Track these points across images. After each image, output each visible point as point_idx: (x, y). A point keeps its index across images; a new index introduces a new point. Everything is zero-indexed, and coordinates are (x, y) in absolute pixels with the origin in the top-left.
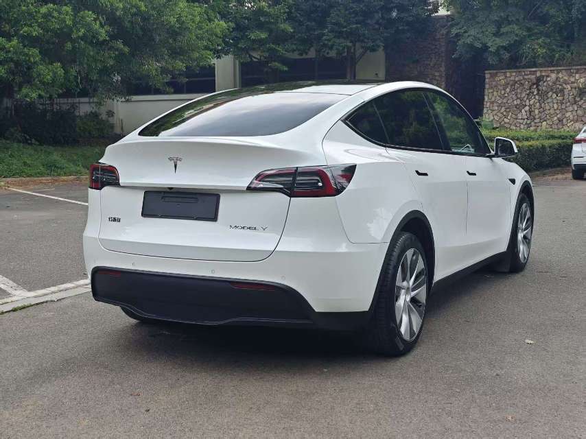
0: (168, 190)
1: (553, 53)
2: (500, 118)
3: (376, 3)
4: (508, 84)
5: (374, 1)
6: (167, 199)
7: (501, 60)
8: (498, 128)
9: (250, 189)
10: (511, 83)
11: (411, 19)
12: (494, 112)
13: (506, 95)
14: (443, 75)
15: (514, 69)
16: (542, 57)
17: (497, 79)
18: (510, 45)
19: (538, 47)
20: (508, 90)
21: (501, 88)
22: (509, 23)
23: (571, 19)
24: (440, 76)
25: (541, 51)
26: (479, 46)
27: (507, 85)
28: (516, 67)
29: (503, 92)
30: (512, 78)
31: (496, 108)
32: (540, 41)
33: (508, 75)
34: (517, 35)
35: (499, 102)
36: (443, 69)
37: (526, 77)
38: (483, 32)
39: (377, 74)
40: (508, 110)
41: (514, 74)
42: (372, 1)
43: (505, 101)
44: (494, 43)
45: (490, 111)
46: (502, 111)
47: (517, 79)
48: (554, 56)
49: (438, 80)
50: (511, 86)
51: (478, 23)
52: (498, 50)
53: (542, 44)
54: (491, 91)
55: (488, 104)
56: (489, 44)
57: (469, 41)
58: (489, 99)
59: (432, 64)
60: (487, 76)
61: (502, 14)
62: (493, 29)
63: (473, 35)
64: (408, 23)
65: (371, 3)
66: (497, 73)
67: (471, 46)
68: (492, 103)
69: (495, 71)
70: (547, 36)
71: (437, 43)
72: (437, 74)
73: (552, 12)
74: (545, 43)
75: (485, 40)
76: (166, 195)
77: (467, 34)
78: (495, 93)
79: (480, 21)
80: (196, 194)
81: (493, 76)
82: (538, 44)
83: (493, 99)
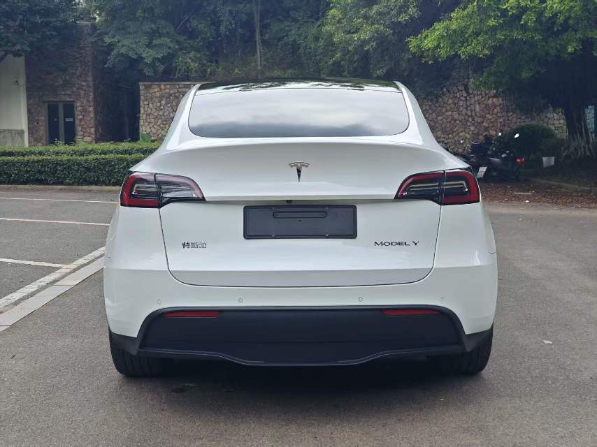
0: (287, 204)
1: (205, 68)
2: (158, 130)
3: (19, 4)
4: (163, 96)
5: (18, 2)
6: (280, 215)
7: (156, 72)
8: (156, 140)
9: (399, 198)
10: (166, 95)
11: (58, 24)
12: (151, 125)
13: (162, 107)
14: (91, 85)
15: (168, 81)
16: (195, 71)
17: (152, 91)
18: (163, 58)
19: (189, 60)
20: (163, 102)
21: (157, 100)
22: (161, 35)
23: (219, 35)
24: (88, 86)
25: (194, 65)
26: (135, 57)
27: (161, 97)
28: (171, 80)
29: (158, 104)
30: (167, 91)
31: (153, 120)
32: (192, 55)
33: (163, 87)
34: (169, 48)
35: (156, 114)
36: (90, 79)
37: (180, 90)
38: (136, 42)
39: (17, 82)
40: (165, 123)
41: (168, 87)
42: (16, 1)
43: (161, 113)
44: (149, 55)
45: (146, 124)
46: (158, 124)
47: (172, 92)
48: (205, 71)
49: (85, 91)
50: (166, 99)
51: (130, 33)
52: (153, 62)
53: (193, 58)
54: (146, 103)
55: (145, 116)
56: (144, 55)
57: (123, 50)
58: (144, 111)
59: (78, 73)
60: (142, 87)
61: (153, 26)
62: (145, 40)
63: (127, 45)
64: (55, 29)
65: (14, 3)
66: (151, 85)
67: (126, 56)
68: (149, 115)
69: (149, 83)
70: (197, 50)
71: (83, 51)
72: (84, 84)
73: (201, 26)
74: (196, 58)
75: (140, 51)
76: (278, 210)
77: (120, 44)
78: (151, 105)
79: (132, 31)
80: (324, 206)
81: (147, 87)
82: (190, 58)
83: (149, 111)
